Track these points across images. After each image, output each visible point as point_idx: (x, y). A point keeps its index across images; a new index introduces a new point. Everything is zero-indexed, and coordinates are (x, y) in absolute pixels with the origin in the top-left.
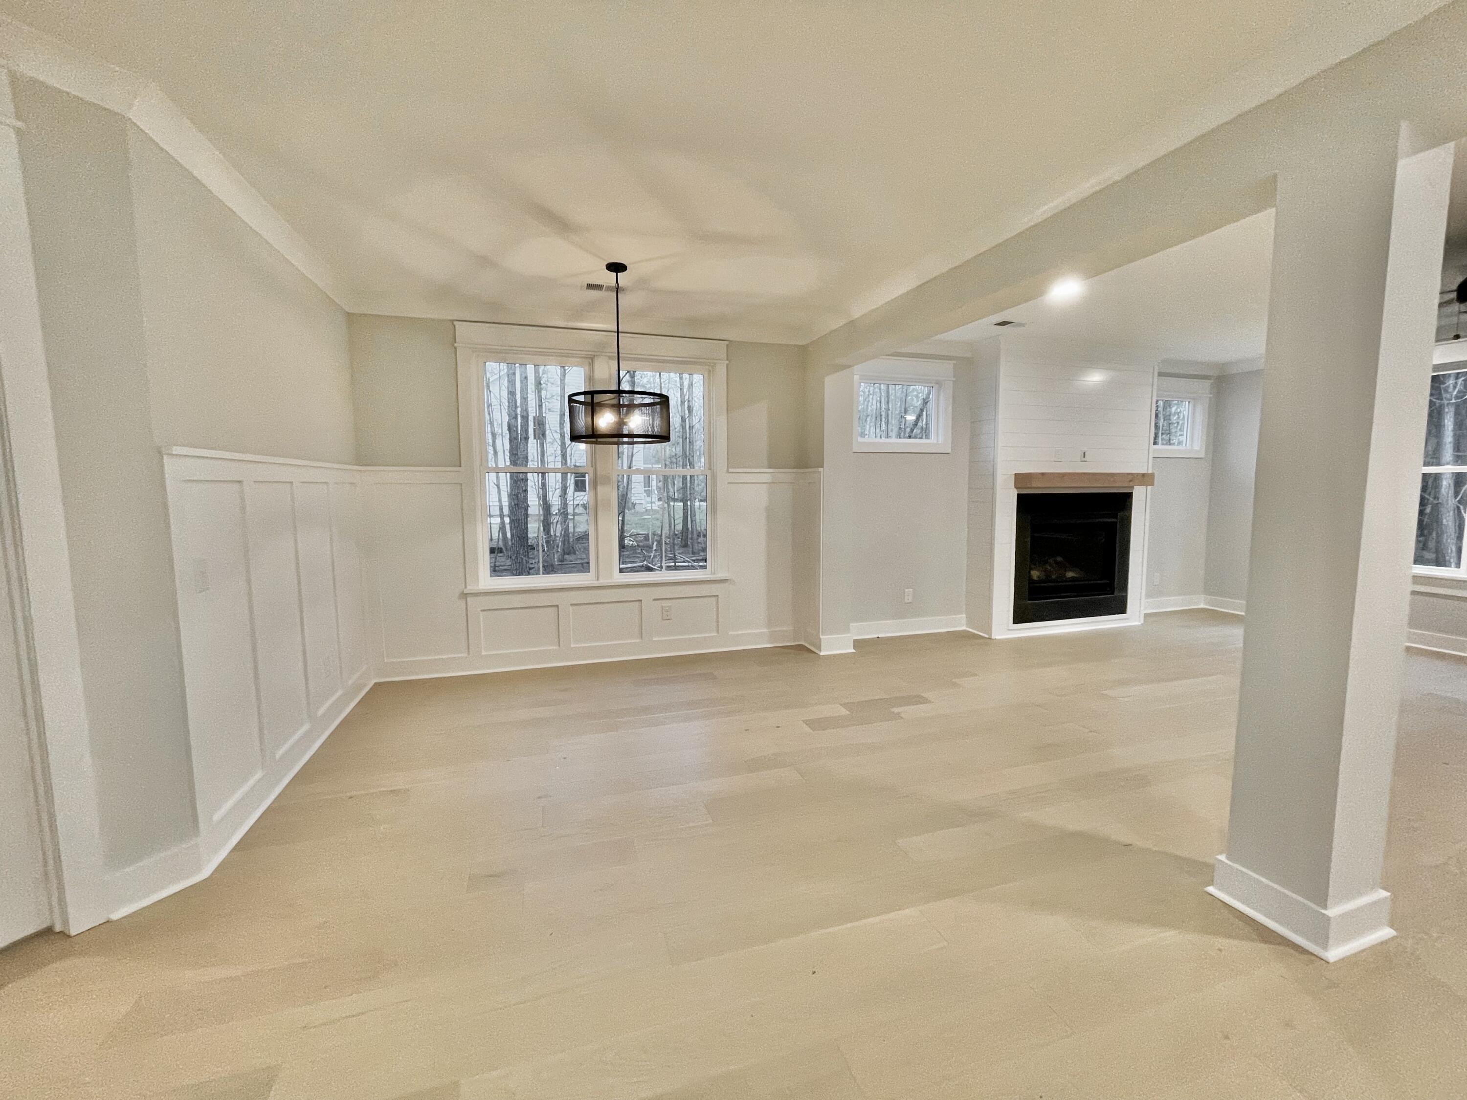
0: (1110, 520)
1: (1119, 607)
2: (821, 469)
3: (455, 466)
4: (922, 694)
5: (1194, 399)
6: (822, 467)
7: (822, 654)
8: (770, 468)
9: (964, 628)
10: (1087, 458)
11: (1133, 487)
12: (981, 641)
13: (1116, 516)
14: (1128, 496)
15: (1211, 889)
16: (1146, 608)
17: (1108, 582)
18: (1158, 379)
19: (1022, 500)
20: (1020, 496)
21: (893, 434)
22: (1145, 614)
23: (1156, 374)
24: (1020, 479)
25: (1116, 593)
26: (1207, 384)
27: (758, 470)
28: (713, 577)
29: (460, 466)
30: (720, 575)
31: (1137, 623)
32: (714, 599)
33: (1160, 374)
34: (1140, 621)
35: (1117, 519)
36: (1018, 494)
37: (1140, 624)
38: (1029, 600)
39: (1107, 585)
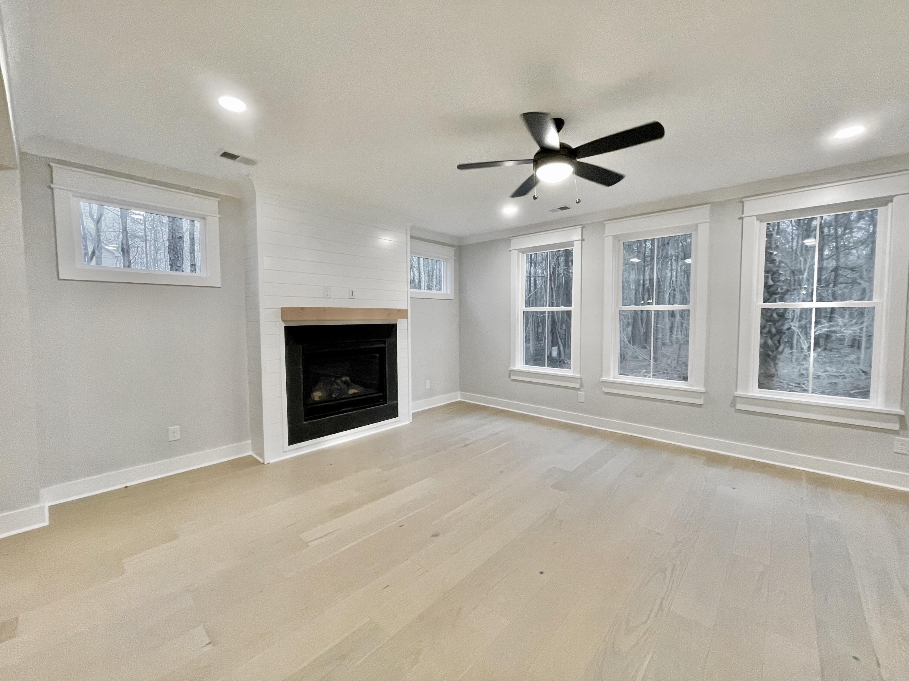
0: (379, 346)
1: (393, 412)
5: (445, 259)
9: (250, 453)
10: (355, 296)
11: (397, 320)
13: (384, 343)
14: (392, 326)
16: (413, 409)
17: (382, 394)
18: (410, 240)
19: (290, 332)
20: (287, 329)
22: (413, 413)
23: (409, 236)
24: (284, 311)
25: (389, 403)
26: (452, 249)
33: (412, 237)
34: (409, 421)
35: (385, 344)
36: (285, 326)
37: (409, 422)
38: (305, 421)
39: (380, 397)
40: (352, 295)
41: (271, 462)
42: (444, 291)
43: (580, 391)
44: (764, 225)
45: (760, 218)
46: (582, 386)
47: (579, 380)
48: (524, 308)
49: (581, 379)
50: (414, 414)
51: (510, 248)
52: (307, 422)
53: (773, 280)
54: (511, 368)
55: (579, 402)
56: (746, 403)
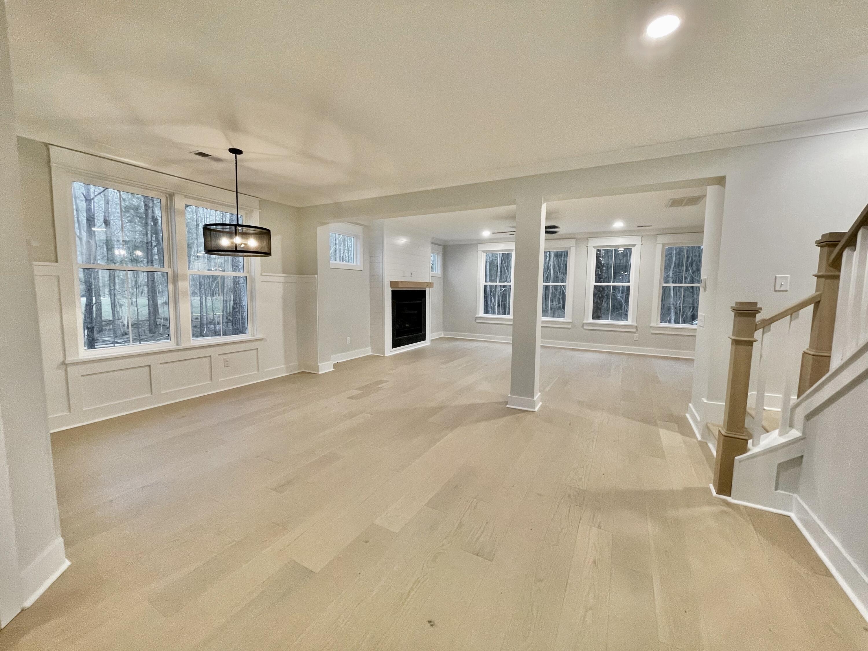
0: (419, 302)
1: (423, 338)
2: (316, 276)
3: (52, 261)
4: (383, 379)
5: (437, 253)
6: (317, 274)
7: (320, 373)
8: (283, 274)
9: (370, 354)
10: (413, 276)
11: (426, 288)
12: (381, 358)
13: (421, 300)
14: (425, 292)
15: (508, 406)
16: (431, 338)
19: (394, 293)
20: (392, 291)
21: (338, 259)
23: (431, 243)
24: (393, 284)
25: (423, 332)
26: (441, 247)
27: (277, 275)
28: (253, 338)
29: (57, 262)
30: (259, 336)
31: (429, 344)
32: (255, 351)
39: (420, 329)
41: (387, 355)
44: (596, 250)
45: (594, 247)
48: (484, 282)
51: (478, 250)
52: (397, 338)
53: (601, 272)
54: (477, 316)
56: (588, 326)
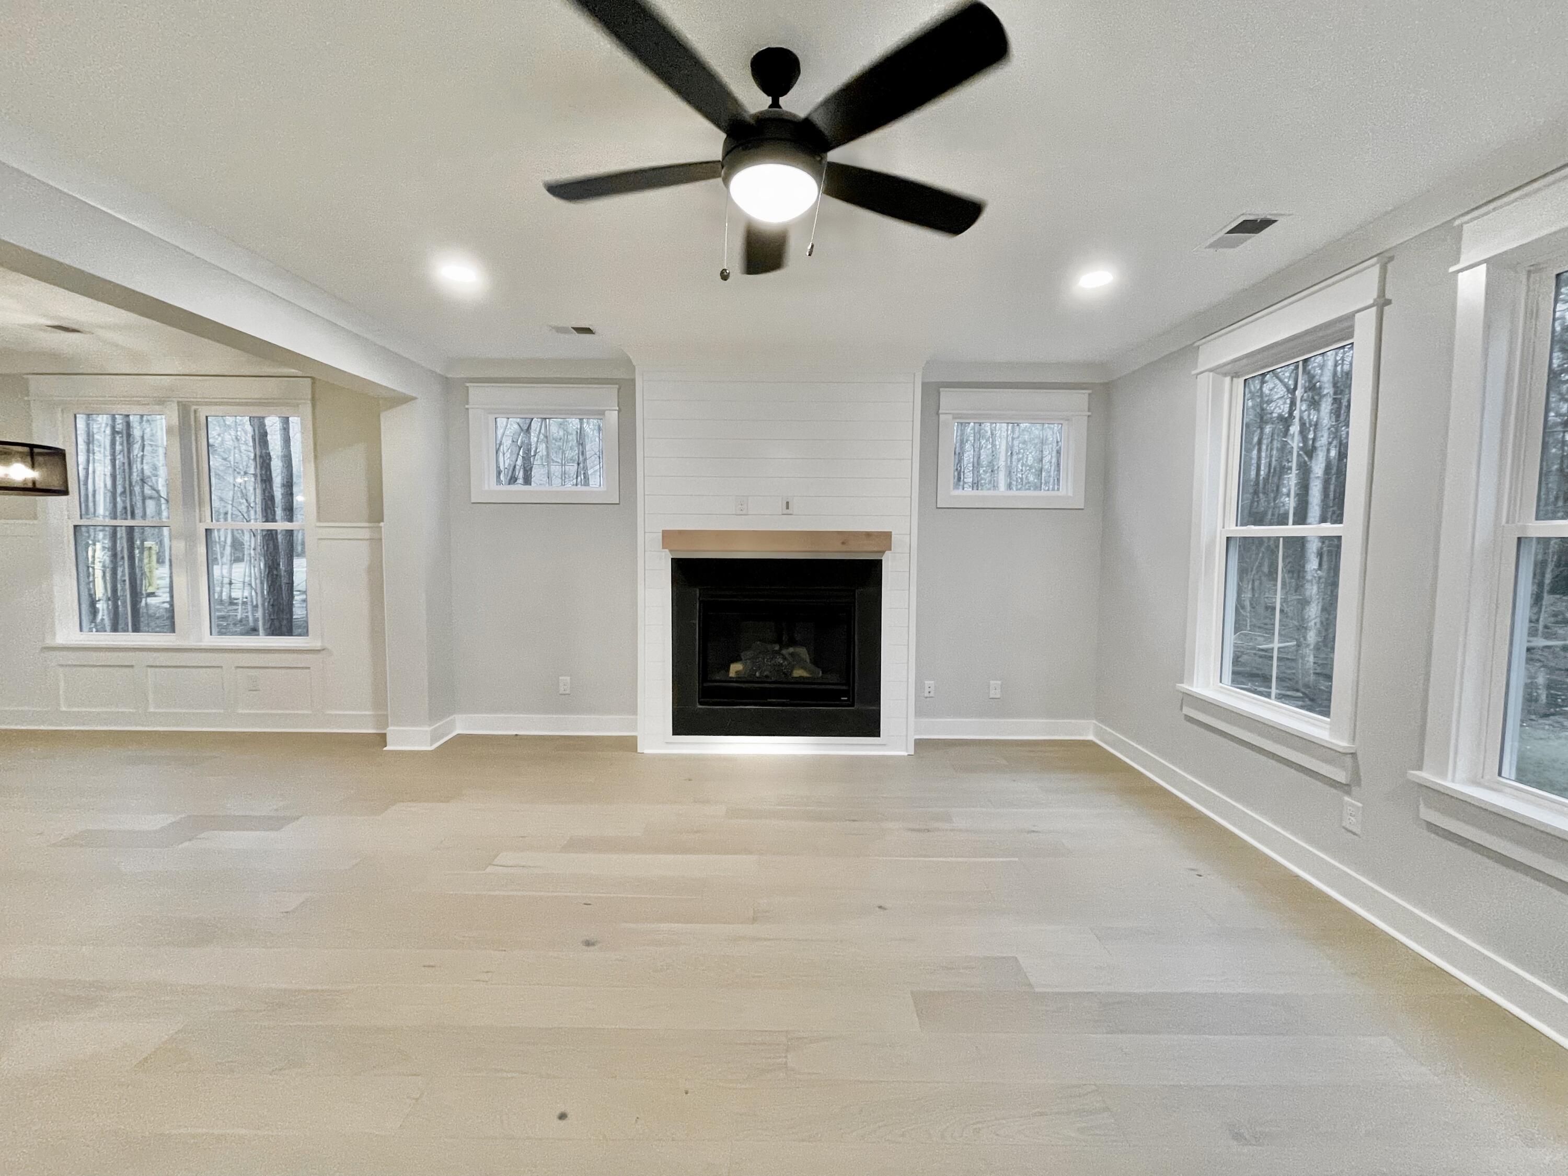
1: (865, 726)
2: (382, 524)
6: (383, 520)
7: (387, 748)
8: (370, 522)
10: (793, 510)
11: (880, 553)
13: (852, 594)
14: (875, 566)
16: (916, 732)
17: (846, 688)
20: (674, 561)
22: (916, 740)
26: (1084, 395)
29: (36, 519)
30: (313, 645)
31: (895, 752)
32: (306, 671)
34: (906, 751)
35: (854, 598)
36: (671, 558)
37: (906, 754)
38: (701, 703)
39: (845, 693)
40: (788, 508)
41: (646, 751)
42: (1062, 492)
43: (1348, 793)
46: (1356, 777)
47: (1348, 759)
48: (1233, 527)
49: (1354, 755)
50: (919, 743)
51: (1196, 368)
52: (703, 707)
54: (1185, 686)
55: (1344, 828)
